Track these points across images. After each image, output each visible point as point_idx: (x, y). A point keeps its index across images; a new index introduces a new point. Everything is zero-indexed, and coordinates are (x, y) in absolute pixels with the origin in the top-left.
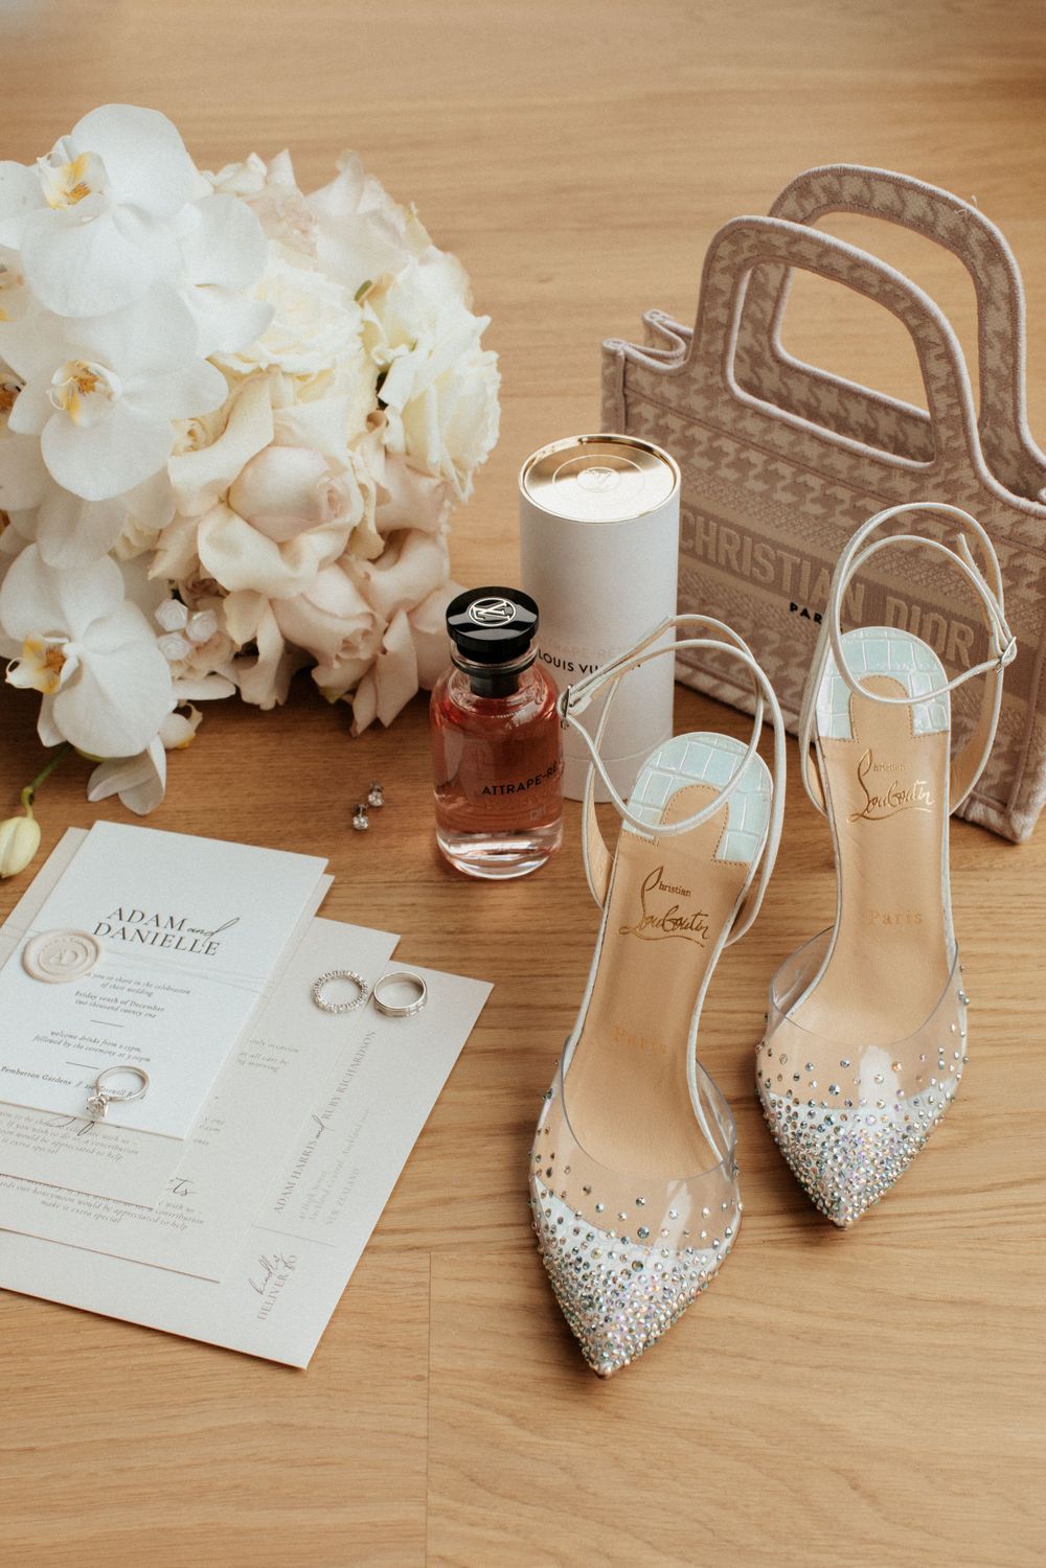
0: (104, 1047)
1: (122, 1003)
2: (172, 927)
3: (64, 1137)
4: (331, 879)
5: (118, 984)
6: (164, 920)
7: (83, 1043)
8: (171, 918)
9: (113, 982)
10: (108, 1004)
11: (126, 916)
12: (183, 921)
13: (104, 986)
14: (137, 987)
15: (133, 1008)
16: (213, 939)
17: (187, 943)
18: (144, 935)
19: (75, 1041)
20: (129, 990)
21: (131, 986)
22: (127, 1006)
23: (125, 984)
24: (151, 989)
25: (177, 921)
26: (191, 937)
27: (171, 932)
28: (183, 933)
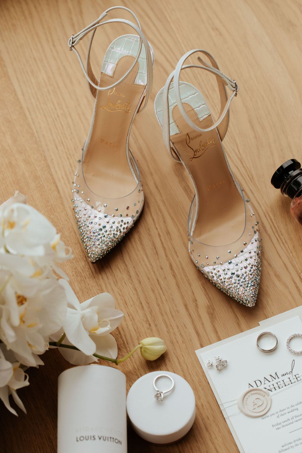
1: (292, 419)
2: (275, 379)
5: (283, 413)
6: (269, 378)
8: (271, 375)
9: (280, 414)
12: (276, 373)
13: (278, 417)
14: (289, 410)
16: (294, 373)
17: (287, 381)
19: (293, 444)
20: (288, 413)
21: (287, 411)
22: (295, 419)
23: (285, 412)
24: (295, 407)
25: (274, 375)
26: (286, 378)
27: (277, 380)
28: (281, 378)
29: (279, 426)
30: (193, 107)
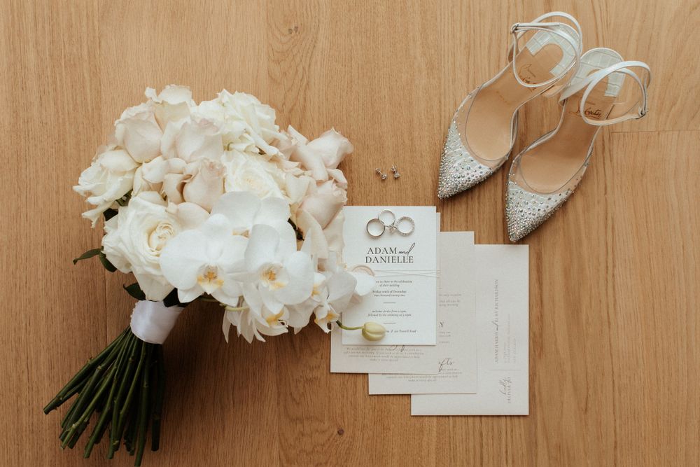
0: (393, 313)
1: (390, 292)
3: (397, 353)
4: (439, 214)
5: (385, 284)
6: (388, 250)
7: (385, 313)
9: (383, 284)
10: (385, 294)
11: (374, 252)
14: (392, 284)
15: (395, 294)
16: (410, 255)
17: (401, 259)
18: (384, 258)
19: (382, 313)
20: (391, 286)
21: (390, 283)
22: (393, 293)
23: (388, 283)
24: (398, 284)
25: (393, 249)
26: (401, 256)
27: (393, 255)
28: (398, 254)
29: (378, 294)
30: (609, 82)
